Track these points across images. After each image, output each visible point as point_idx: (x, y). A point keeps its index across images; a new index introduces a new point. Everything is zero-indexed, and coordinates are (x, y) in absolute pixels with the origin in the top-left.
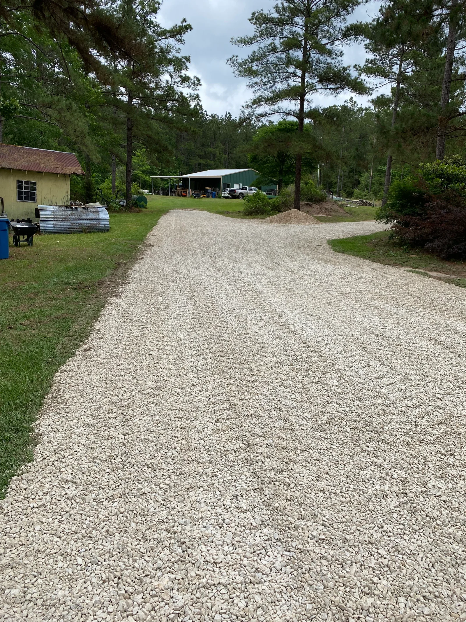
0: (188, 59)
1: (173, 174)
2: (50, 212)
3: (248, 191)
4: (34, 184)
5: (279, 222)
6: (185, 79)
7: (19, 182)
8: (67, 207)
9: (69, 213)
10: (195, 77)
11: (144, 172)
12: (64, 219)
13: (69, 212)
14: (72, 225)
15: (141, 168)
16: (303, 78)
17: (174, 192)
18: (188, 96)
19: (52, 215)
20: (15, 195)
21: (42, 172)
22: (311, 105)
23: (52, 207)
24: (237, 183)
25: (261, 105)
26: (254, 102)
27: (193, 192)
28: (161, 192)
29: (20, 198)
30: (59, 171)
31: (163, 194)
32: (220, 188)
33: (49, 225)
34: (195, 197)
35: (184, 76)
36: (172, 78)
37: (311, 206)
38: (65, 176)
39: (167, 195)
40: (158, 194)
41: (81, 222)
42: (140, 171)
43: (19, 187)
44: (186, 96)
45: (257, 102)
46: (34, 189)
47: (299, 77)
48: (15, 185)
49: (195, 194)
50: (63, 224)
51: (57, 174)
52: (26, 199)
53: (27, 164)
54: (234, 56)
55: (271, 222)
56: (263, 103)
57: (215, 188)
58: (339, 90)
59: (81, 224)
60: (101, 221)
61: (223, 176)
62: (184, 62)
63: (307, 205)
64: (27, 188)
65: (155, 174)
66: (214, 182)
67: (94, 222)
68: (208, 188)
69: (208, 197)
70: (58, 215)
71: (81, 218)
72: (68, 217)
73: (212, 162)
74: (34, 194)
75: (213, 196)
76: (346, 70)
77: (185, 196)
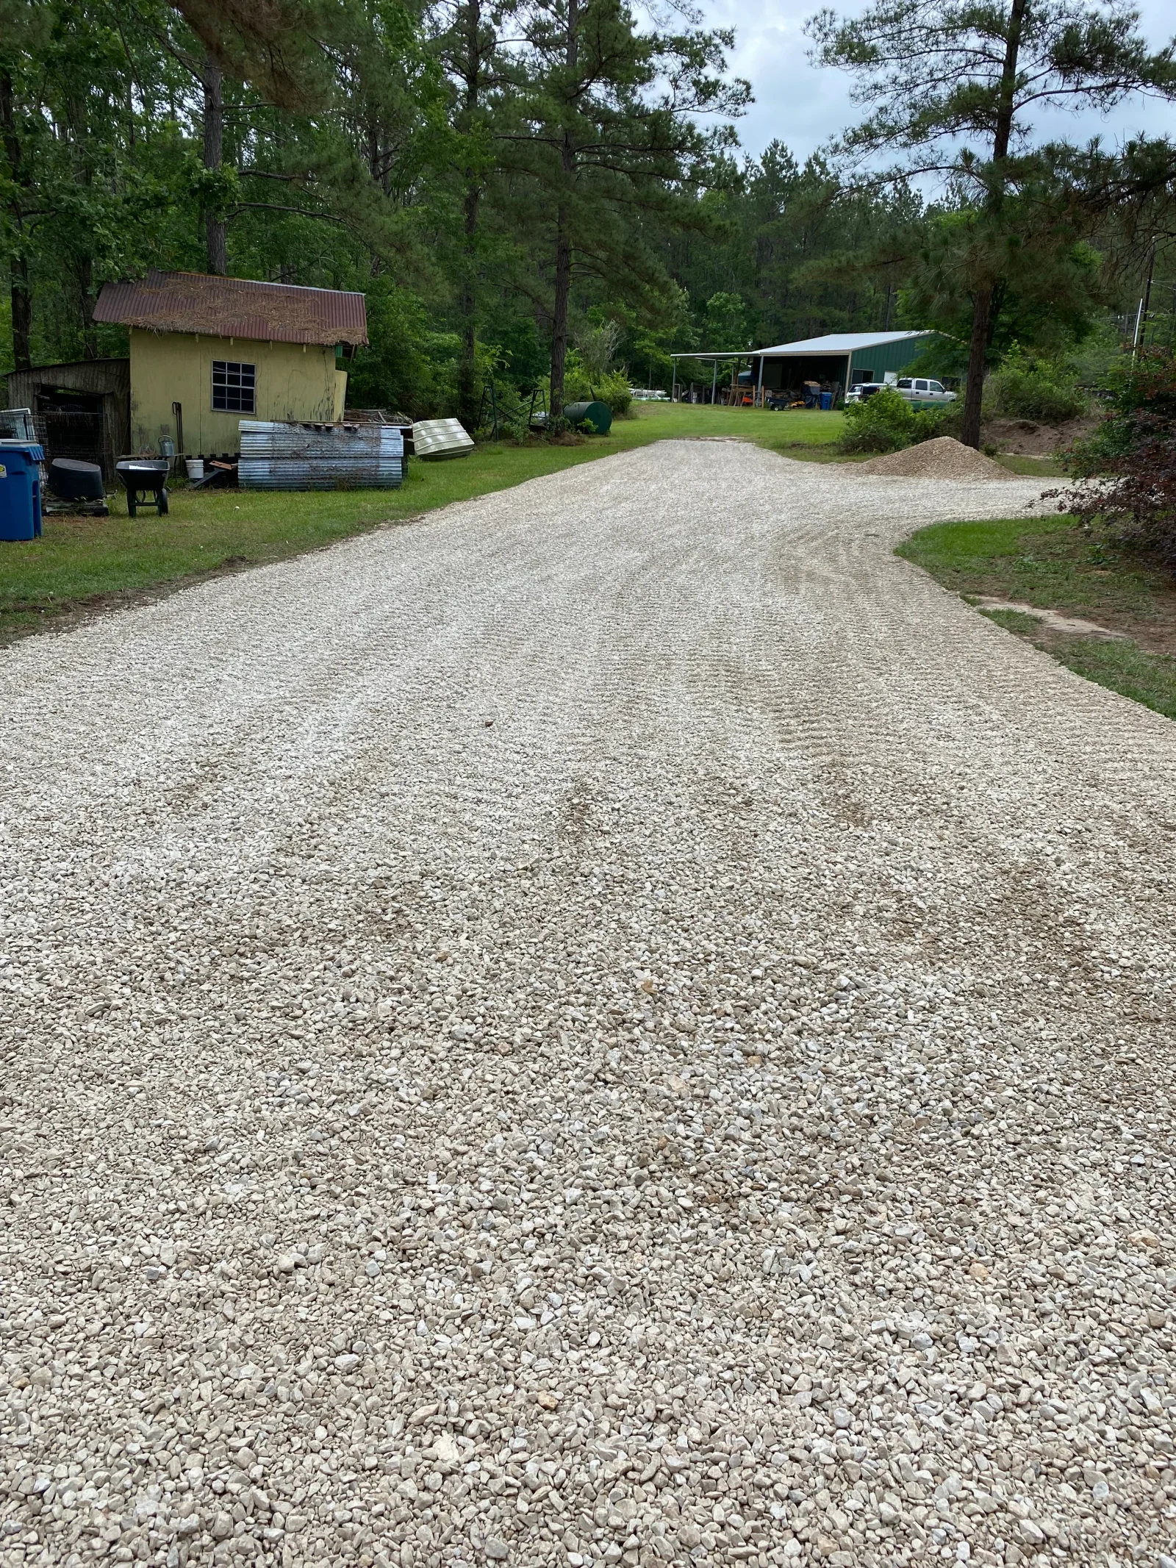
0: (728, 39)
1: (738, 349)
2: (265, 437)
3: (913, 390)
4: (250, 369)
5: (891, 471)
6: (706, 90)
7: (216, 364)
8: (306, 426)
9: (308, 441)
10: (738, 81)
11: (661, 343)
12: (297, 456)
13: (309, 438)
14: (314, 469)
15: (653, 334)
16: (1010, 62)
17: (726, 395)
18: (710, 133)
19: (269, 445)
20: (208, 397)
21: (268, 341)
22: (1028, 140)
23: (271, 425)
24: (891, 370)
25: (876, 147)
26: (855, 139)
27: (769, 394)
28: (694, 396)
29: (218, 404)
30: (309, 337)
31: (699, 401)
32: (843, 384)
33: (260, 469)
34: (772, 408)
35: (703, 80)
36: (677, 87)
37: (1032, 430)
38: (322, 349)
39: (708, 401)
40: (686, 400)
41: (334, 463)
42: (651, 340)
43: (217, 378)
44: (705, 134)
45: (866, 136)
46: (250, 381)
47: (999, 61)
48: (207, 372)
49: (771, 400)
50: (290, 467)
51: (302, 344)
52: (234, 406)
53: (236, 321)
54: (825, 12)
55: (871, 471)
56: (881, 140)
57: (830, 381)
58: (1119, 91)
59: (335, 469)
60: (383, 463)
61: (857, 352)
62: (716, 46)
63: (1023, 426)
64: (234, 380)
65: (688, 348)
66: (831, 367)
67: (366, 463)
68: (812, 384)
69: (810, 406)
70: (282, 444)
71: (336, 454)
72: (305, 449)
73: (845, 315)
74: (250, 394)
75: (825, 404)
76: (1127, 27)
77: (748, 405)
